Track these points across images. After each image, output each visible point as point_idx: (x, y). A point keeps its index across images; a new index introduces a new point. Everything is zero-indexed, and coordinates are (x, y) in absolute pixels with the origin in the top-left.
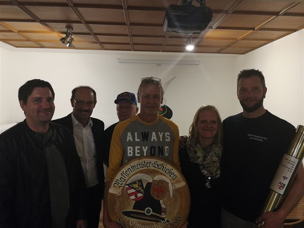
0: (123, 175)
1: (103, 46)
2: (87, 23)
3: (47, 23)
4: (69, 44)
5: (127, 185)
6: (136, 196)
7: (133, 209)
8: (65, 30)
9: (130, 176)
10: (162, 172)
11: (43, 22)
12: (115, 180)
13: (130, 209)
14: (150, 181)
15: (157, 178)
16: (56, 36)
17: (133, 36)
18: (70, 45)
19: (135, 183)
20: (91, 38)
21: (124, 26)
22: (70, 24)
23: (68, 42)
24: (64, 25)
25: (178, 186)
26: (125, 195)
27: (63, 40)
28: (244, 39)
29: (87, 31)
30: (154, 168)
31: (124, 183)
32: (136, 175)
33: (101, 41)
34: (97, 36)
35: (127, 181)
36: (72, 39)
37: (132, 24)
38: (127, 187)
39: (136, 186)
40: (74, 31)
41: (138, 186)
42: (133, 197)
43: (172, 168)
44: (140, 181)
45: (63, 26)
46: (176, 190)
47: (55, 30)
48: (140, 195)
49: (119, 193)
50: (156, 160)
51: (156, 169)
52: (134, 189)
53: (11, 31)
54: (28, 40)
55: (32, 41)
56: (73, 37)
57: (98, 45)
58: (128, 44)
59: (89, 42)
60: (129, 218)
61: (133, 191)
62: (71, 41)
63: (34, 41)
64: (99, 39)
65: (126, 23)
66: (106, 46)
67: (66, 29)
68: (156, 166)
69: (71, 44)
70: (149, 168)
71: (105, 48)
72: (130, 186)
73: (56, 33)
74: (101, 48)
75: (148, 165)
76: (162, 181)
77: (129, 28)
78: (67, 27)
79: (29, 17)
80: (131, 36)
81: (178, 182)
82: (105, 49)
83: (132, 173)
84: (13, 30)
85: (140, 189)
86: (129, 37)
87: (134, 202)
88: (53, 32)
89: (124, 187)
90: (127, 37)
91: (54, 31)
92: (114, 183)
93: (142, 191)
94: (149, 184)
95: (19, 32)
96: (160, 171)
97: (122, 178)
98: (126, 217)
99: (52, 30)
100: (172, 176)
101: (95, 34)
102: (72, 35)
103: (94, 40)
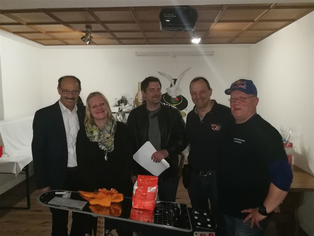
2: (103, 23)
4: (89, 41)
11: (66, 24)
20: (108, 35)
21: (135, 24)
22: (89, 24)
24: (84, 25)
27: (83, 38)
29: (104, 29)
33: (118, 37)
34: (114, 33)
40: (93, 29)
53: (39, 32)
54: (55, 39)
55: (58, 40)
58: (142, 38)
59: (106, 38)
62: (91, 39)
63: (60, 39)
64: (116, 35)
65: (136, 21)
67: (86, 29)
71: (123, 43)
74: (119, 43)
77: (140, 25)
79: (53, 20)
84: (41, 31)
90: (140, 33)
91: (75, 30)
95: (47, 32)
101: (112, 32)
102: (91, 34)
103: (111, 36)
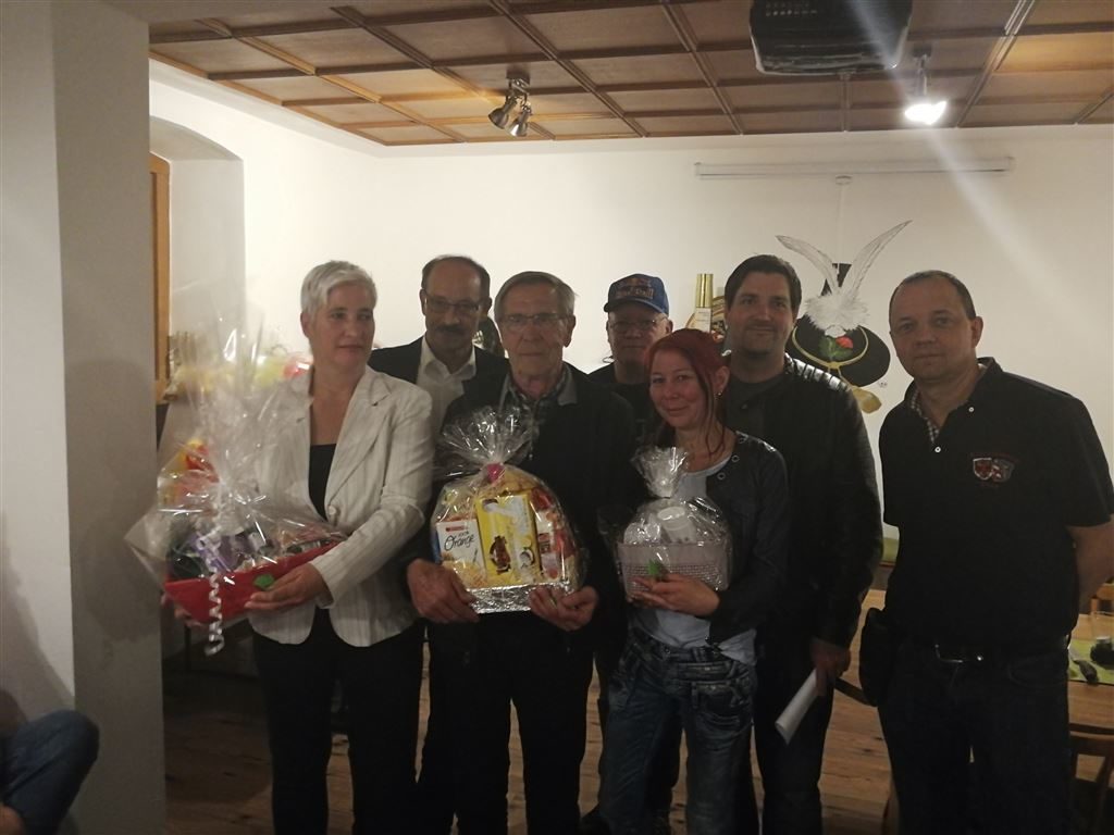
1: (636, 124)
2: (566, 56)
3: (454, 68)
4: (515, 127)
8: (505, 84)
11: (443, 65)
17: (723, 83)
18: (520, 129)
20: (589, 100)
21: (684, 56)
22: (520, 65)
23: (516, 122)
24: (502, 68)
27: (497, 116)
29: (568, 80)
33: (626, 107)
34: (610, 94)
36: (527, 112)
37: (704, 46)
40: (533, 83)
45: (498, 74)
47: (479, 86)
53: (360, 100)
54: (413, 122)
55: (425, 124)
56: (528, 104)
57: (617, 124)
58: (718, 111)
59: (585, 114)
62: (525, 118)
63: (430, 123)
64: (618, 101)
65: (684, 44)
66: (645, 122)
67: (508, 80)
69: (523, 126)
71: (648, 130)
73: (484, 93)
74: (631, 130)
77: (701, 59)
78: (512, 75)
79: (397, 56)
80: (719, 85)
82: (648, 135)
84: (367, 95)
86: (712, 90)
88: (474, 93)
90: (706, 90)
91: (476, 89)
95: (384, 99)
99: (472, 85)
101: (601, 89)
102: (526, 99)
103: (602, 107)
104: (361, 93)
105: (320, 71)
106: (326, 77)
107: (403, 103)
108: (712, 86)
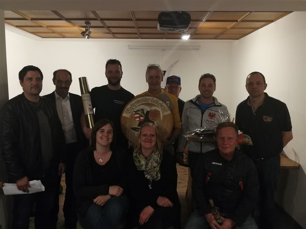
0: (132, 106)
1: (115, 35)
2: (102, 20)
3: (71, 21)
4: (87, 36)
5: (135, 112)
6: (140, 119)
7: (138, 126)
8: (84, 25)
9: (136, 106)
10: (157, 105)
11: (68, 20)
12: (127, 109)
13: (136, 126)
14: (149, 110)
15: (153, 108)
16: (77, 29)
17: (139, 28)
19: (139, 111)
20: (105, 30)
21: (131, 22)
22: (88, 21)
25: (166, 113)
26: (132, 118)
27: (83, 33)
28: (232, 28)
30: (151, 102)
31: (132, 110)
32: (141, 106)
34: (110, 29)
35: (134, 109)
36: (90, 32)
38: (134, 113)
39: (140, 112)
40: (92, 25)
41: (141, 112)
42: (138, 119)
43: (162, 103)
44: (143, 110)
45: (83, 23)
46: (165, 116)
47: (76, 25)
48: (142, 118)
49: (129, 116)
50: (153, 98)
51: (153, 103)
52: (139, 114)
55: (57, 33)
56: (90, 30)
57: (111, 35)
58: (136, 34)
59: (103, 32)
60: (135, 132)
61: (138, 115)
62: (89, 34)
64: (112, 30)
65: (133, 19)
66: (117, 35)
67: (86, 25)
68: (153, 101)
69: (89, 36)
70: (148, 102)
71: (117, 37)
72: (136, 112)
73: (77, 27)
74: (113, 37)
75: (148, 101)
76: (156, 111)
77: (135, 22)
78: (86, 23)
81: (166, 111)
83: (138, 105)
85: (143, 114)
86: (136, 29)
87: (138, 122)
88: (74, 27)
89: (132, 113)
90: (134, 29)
92: (126, 110)
93: (143, 115)
94: (148, 112)
95: (47, 27)
96: (155, 104)
97: (131, 107)
98: (133, 131)
99: (74, 25)
100: (162, 107)
101: (108, 28)
103: (107, 31)
104: (42, 25)
105: (32, 19)
106: (33, 21)
107: (52, 28)
108: (136, 28)
